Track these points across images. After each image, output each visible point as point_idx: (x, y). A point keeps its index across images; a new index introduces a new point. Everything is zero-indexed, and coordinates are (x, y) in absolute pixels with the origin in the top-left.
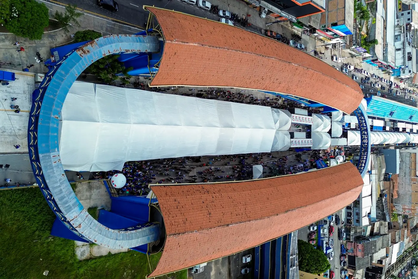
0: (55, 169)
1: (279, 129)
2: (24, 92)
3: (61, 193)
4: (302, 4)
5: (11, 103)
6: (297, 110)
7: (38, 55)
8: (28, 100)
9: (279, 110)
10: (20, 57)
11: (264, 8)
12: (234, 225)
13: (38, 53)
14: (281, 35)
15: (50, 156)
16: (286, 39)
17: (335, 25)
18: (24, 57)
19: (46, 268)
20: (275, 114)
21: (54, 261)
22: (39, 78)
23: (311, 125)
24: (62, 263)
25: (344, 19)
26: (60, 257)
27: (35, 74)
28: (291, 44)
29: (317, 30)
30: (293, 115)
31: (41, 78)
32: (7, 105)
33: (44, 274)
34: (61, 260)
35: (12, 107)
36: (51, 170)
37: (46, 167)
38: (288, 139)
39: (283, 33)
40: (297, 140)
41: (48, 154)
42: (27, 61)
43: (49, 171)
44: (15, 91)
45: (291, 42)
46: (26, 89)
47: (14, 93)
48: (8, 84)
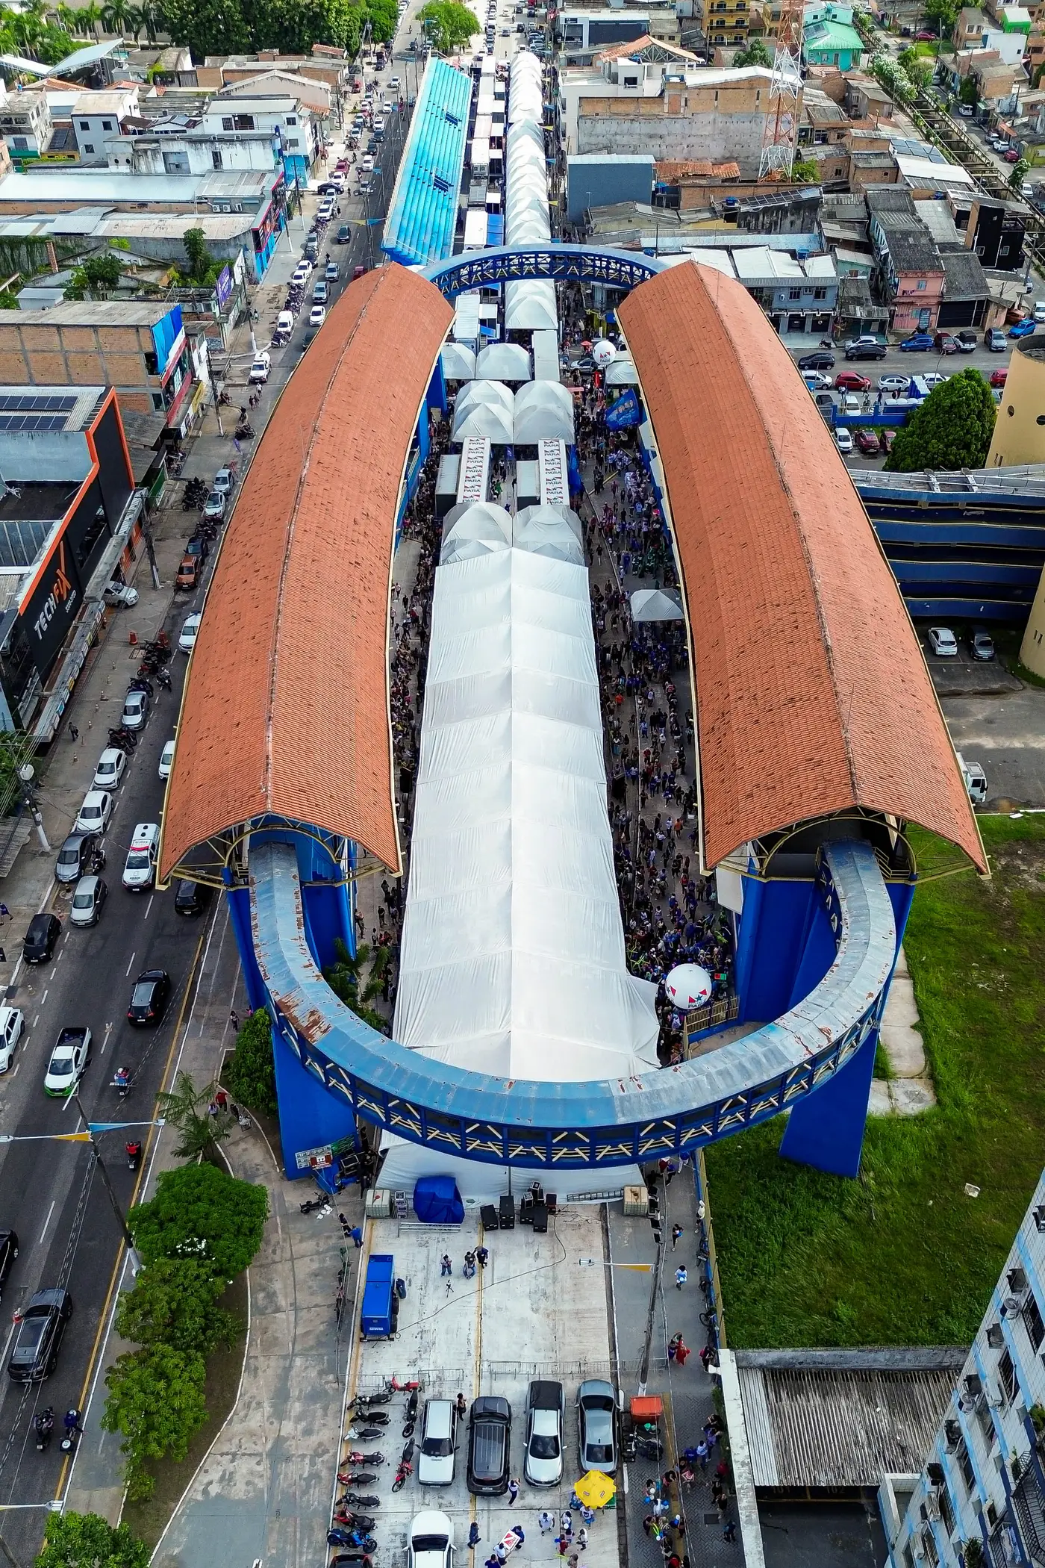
0: (659, 1086)
1: (506, 542)
2: (426, 1244)
3: (728, 1073)
4: (93, 460)
5: (458, 1277)
6: (444, 487)
7: (308, 1208)
8: (445, 1236)
9: (445, 543)
10: (318, 1253)
11: (108, 591)
12: (827, 633)
13: (302, 1207)
14: (190, 541)
15: (622, 1099)
16: (202, 526)
17: (152, 362)
18: (318, 1245)
19: (958, 1188)
20: (460, 552)
21: (935, 1170)
22: (378, 1203)
23: (493, 446)
24: (942, 1147)
25: (134, 330)
26: (926, 1156)
27: (368, 1217)
28: (217, 510)
29: (168, 423)
30: (459, 500)
31: (378, 1197)
32: (463, 1287)
33: (975, 1195)
34: (935, 1152)
35: (467, 1275)
36: (663, 1095)
37: (654, 1108)
38: (540, 514)
39: (183, 536)
40: (544, 487)
41: (617, 1103)
42: (329, 1237)
43: (666, 1102)
44: (420, 1266)
45: (210, 511)
46: (413, 1239)
47: (426, 1269)
48: (401, 1282)
